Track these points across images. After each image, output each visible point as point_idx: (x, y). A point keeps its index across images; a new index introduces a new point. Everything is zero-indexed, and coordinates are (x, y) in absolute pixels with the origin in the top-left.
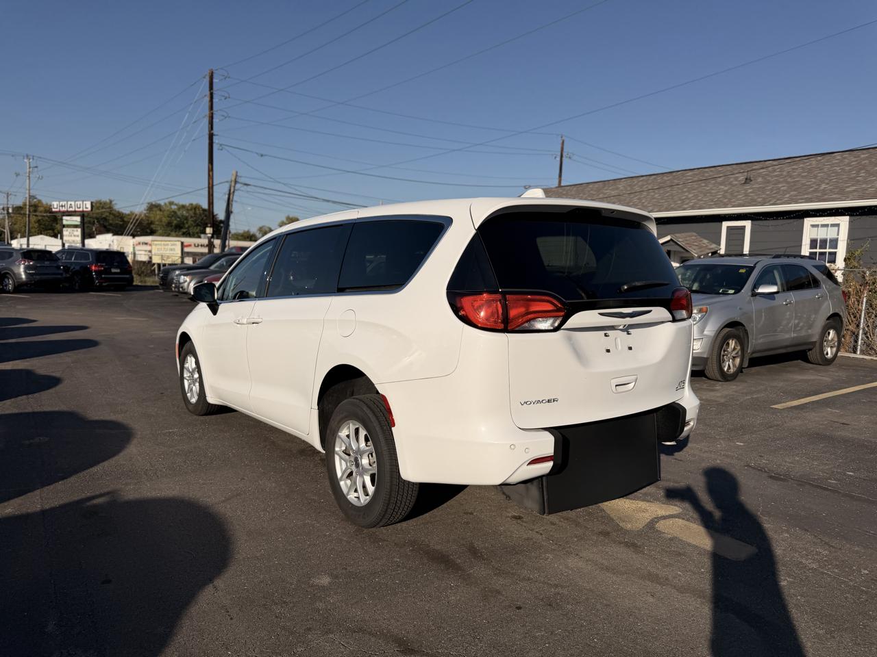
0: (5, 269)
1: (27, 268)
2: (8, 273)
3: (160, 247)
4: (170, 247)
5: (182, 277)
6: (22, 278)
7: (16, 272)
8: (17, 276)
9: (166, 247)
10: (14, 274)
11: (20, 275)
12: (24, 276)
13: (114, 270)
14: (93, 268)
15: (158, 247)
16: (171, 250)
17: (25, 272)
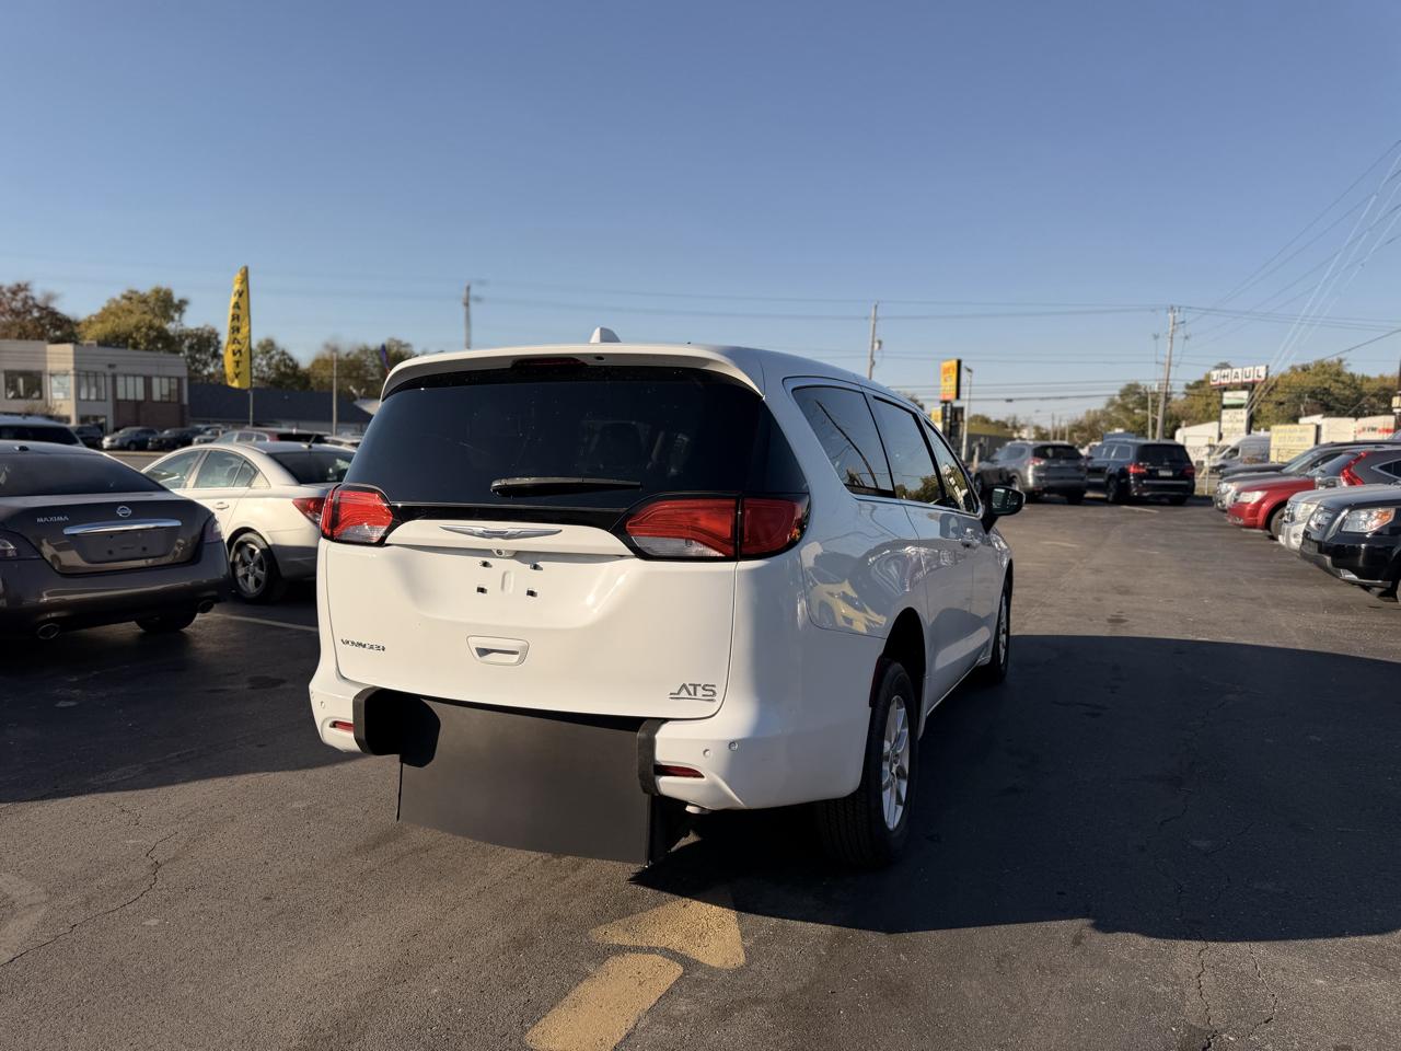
0: (1015, 470)
1: (1038, 469)
2: (1014, 477)
3: (1283, 435)
4: (1298, 434)
5: (1225, 484)
6: (1027, 484)
7: (1023, 474)
8: (1024, 480)
9: (1293, 434)
10: (1021, 477)
11: (1026, 478)
12: (1031, 481)
13: (1162, 473)
14: (1132, 469)
15: (1280, 435)
16: (1300, 439)
17: (1033, 475)
